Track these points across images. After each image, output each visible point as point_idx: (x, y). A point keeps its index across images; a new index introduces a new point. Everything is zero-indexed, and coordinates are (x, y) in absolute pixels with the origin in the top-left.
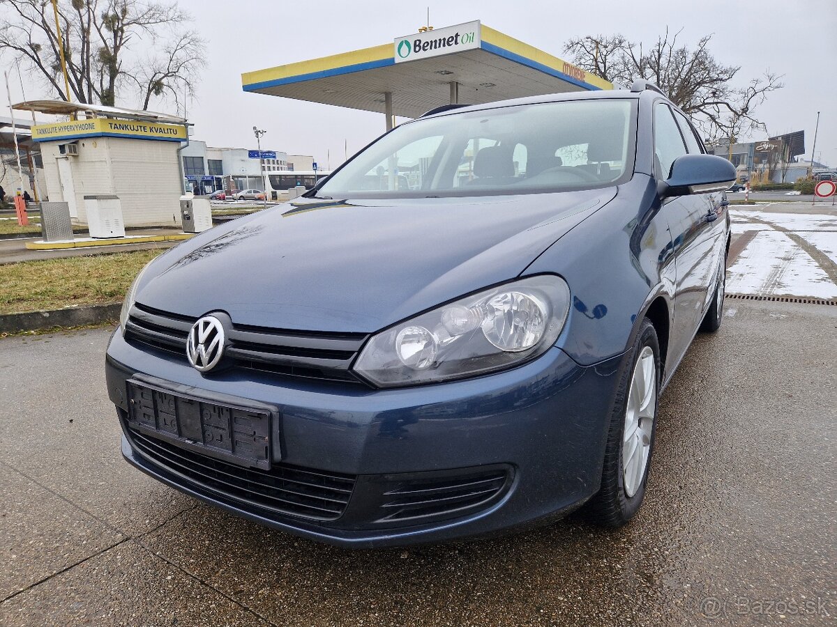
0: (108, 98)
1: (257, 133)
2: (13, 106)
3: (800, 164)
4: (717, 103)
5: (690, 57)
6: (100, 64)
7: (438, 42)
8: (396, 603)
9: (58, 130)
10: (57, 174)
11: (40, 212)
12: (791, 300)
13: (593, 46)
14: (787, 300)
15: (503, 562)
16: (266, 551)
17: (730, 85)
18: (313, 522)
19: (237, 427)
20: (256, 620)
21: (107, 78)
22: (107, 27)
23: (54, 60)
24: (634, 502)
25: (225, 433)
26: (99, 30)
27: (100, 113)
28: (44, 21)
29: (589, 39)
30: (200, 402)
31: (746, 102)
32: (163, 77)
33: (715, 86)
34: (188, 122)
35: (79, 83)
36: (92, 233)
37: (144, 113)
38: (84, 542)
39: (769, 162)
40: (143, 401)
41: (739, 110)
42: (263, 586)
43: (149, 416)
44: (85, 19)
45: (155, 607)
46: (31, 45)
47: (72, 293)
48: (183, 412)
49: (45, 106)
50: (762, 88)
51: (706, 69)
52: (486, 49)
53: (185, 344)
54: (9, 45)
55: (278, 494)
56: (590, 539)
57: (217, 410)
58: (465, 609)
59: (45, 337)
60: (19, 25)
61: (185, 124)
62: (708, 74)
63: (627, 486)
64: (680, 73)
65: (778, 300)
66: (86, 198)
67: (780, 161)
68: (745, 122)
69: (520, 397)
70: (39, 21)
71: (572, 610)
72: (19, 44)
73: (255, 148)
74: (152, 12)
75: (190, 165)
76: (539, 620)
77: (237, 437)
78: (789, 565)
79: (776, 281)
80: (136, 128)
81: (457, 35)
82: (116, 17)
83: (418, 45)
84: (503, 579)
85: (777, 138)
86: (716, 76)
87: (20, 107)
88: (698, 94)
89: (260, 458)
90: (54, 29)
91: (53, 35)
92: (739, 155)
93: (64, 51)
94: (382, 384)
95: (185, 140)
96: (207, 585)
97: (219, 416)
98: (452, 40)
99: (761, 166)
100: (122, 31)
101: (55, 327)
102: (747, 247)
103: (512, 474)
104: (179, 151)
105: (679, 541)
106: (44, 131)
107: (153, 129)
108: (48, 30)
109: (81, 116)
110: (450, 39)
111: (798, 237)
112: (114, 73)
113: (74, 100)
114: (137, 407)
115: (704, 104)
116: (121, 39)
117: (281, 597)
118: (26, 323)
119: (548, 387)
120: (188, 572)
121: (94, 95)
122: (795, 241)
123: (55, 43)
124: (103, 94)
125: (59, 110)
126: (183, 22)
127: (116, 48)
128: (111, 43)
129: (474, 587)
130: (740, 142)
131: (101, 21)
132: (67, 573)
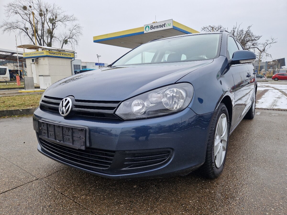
0: (50, 45)
1: (98, 56)
2: (17, 47)
3: (284, 69)
4: (254, 48)
5: (244, 33)
6: (47, 34)
7: (159, 26)
8: (130, 202)
9: (32, 55)
10: (31, 69)
11: (24, 82)
12: (280, 110)
13: (211, 29)
14: (278, 110)
15: (170, 189)
16: (86, 184)
17: (259, 42)
18: (100, 170)
19: (74, 135)
20: (79, 206)
21: (49, 39)
22: (50, 22)
23: (32, 33)
24: (220, 170)
25: (70, 137)
26: (47, 23)
27: (46, 49)
28: (30, 20)
29: (210, 27)
30: (62, 126)
31: (264, 47)
32: (68, 39)
33: (253, 42)
34: (75, 52)
35: (40, 40)
36: (41, 88)
37: (61, 49)
38: (22, 180)
39: (273, 68)
40: (43, 128)
41: (262, 50)
42: (83, 195)
43: (46, 133)
44: (43, 20)
45: (44, 201)
46: (25, 28)
47: (31, 104)
48: (56, 131)
49: (28, 47)
50: (270, 43)
51: (250, 36)
52: (174, 28)
53: (58, 108)
54: (18, 28)
55: (89, 160)
56: (203, 183)
57: (68, 129)
58: (155, 204)
59: (20, 118)
60: (22, 22)
61: (74, 53)
62: (251, 38)
63: (217, 164)
64: (241, 38)
65: (275, 110)
66: (39, 76)
67: (277, 68)
68: (264, 54)
69: (176, 128)
70: (28, 20)
71: (194, 205)
72: (21, 28)
73: (97, 62)
74: (65, 18)
75: (76, 67)
76: (182, 208)
77: (74, 138)
78: (276, 193)
79: (275, 104)
80: (57, 54)
81: (165, 24)
82: (53, 19)
83: (152, 27)
84: (170, 195)
85: (276, 60)
86: (254, 39)
87: (20, 47)
88: (247, 45)
89: (82, 146)
90: (33, 23)
91: (33, 25)
92: (262, 66)
93: (36, 30)
94: (125, 119)
95: (73, 58)
96: (63, 194)
97: (69, 131)
98: (163, 26)
99: (270, 70)
100: (55, 24)
101: (24, 115)
102: (265, 94)
103: (172, 152)
104: (71, 61)
105: (235, 184)
106: (27, 54)
107: (63, 54)
108: (31, 23)
109: (40, 50)
110: (163, 25)
111: (283, 92)
112: (52, 37)
113: (38, 45)
114: (42, 130)
115: (250, 48)
116: (55, 26)
117: (89, 199)
118: (14, 113)
119: (186, 125)
120: (57, 190)
121: (45, 44)
122: (282, 93)
123: (33, 27)
124: (48, 44)
125: (33, 48)
126: (75, 21)
127: (53, 29)
128: (51, 27)
129: (159, 197)
130: (262, 61)
131: (48, 20)
132: (15, 189)
